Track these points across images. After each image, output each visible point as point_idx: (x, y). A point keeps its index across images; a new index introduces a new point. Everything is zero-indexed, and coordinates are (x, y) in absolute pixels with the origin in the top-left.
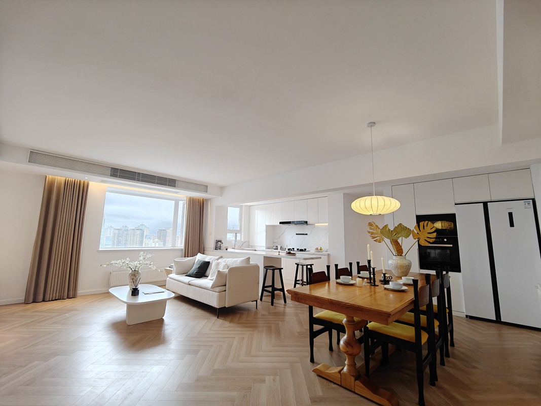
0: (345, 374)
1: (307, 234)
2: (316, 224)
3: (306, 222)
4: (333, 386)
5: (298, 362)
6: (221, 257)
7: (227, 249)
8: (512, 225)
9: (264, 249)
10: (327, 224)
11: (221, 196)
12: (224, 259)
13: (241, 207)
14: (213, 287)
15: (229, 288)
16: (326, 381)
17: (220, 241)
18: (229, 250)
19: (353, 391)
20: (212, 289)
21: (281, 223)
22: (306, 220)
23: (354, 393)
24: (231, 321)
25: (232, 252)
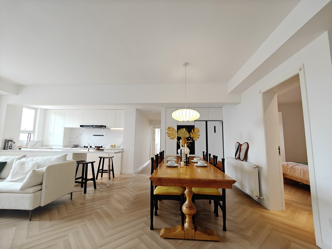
0: (188, 230)
1: (103, 135)
2: (111, 129)
3: (105, 127)
4: (180, 241)
5: (143, 234)
6: (25, 156)
7: (20, 149)
8: (215, 132)
9: (62, 147)
10: (123, 129)
11: (17, 95)
12: (30, 159)
13: (36, 109)
14: (23, 189)
15: (46, 187)
16: (173, 241)
17: (11, 141)
18: (22, 149)
19: (194, 239)
20: (21, 192)
21: (81, 126)
22: (105, 125)
23: (195, 240)
24: (50, 220)
25: (30, 151)
